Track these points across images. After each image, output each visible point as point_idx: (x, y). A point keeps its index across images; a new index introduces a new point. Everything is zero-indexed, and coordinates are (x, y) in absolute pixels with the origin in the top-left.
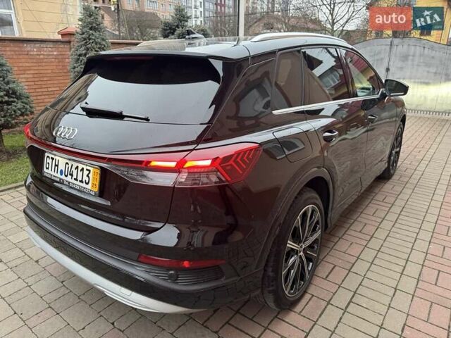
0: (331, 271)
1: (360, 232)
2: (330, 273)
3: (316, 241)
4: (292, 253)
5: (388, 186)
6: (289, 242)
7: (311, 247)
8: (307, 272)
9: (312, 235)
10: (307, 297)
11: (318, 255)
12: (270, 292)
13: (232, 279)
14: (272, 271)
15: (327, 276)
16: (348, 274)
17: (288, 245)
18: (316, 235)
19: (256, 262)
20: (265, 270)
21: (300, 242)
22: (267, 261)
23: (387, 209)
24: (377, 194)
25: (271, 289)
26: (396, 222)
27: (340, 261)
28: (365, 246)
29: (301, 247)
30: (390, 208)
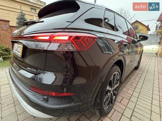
0: (122, 100)
1: (131, 85)
2: (121, 100)
3: (117, 87)
4: (108, 92)
5: (137, 71)
6: (108, 87)
7: (115, 89)
8: (113, 99)
9: (116, 85)
10: (113, 110)
11: (118, 93)
12: (97, 109)
13: (78, 103)
14: (99, 100)
15: (121, 102)
16: (129, 102)
17: (107, 88)
18: (117, 85)
19: (93, 93)
20: (96, 99)
21: (112, 87)
22: (97, 95)
23: (139, 78)
24: (134, 73)
25: (98, 108)
26: (143, 83)
27: (125, 96)
28: (134, 91)
29: (112, 89)
30: (140, 78)
